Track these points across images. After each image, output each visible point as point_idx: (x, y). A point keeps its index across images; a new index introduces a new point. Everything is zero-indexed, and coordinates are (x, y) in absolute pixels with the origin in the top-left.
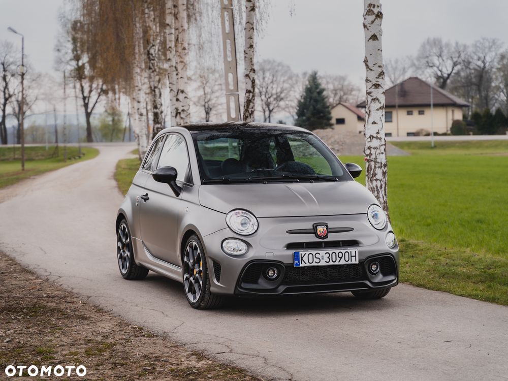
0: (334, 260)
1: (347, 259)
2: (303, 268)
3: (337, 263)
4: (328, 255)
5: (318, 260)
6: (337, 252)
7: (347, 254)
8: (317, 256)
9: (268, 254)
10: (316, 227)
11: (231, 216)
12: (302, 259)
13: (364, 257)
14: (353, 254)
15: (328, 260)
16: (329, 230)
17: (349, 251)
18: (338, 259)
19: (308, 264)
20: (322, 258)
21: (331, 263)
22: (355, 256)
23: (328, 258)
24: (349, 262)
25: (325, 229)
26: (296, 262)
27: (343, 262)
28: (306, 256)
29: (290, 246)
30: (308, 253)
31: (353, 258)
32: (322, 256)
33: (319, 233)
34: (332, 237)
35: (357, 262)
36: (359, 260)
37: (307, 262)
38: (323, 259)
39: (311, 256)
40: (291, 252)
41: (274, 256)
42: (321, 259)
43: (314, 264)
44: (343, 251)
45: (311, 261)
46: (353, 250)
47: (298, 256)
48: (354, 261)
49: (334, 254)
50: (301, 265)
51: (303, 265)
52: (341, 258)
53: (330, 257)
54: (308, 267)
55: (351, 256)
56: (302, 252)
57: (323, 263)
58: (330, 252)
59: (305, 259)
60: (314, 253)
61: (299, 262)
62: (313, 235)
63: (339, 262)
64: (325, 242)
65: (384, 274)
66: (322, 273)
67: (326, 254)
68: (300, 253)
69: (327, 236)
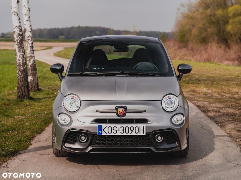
0: (127, 132)
1: (137, 132)
2: (105, 136)
3: (129, 134)
4: (122, 128)
5: (115, 132)
6: (130, 126)
7: (137, 128)
8: (115, 128)
9: (80, 126)
10: (117, 109)
11: (66, 99)
12: (103, 130)
13: (149, 131)
14: (142, 128)
15: (122, 132)
16: (127, 111)
17: (139, 126)
18: (130, 131)
19: (108, 134)
21: (125, 134)
22: (143, 130)
23: (123, 130)
24: (139, 134)
25: (124, 110)
26: (99, 132)
27: (133, 133)
28: (107, 128)
29: (96, 121)
30: (108, 126)
31: (142, 132)
32: (119, 129)
33: (119, 113)
34: (128, 116)
35: (144, 134)
36: (146, 133)
37: (107, 132)
38: (119, 131)
39: (110, 128)
40: (96, 125)
41: (84, 127)
42: (117, 131)
43: (112, 134)
44: (134, 126)
45: (110, 132)
46: (142, 126)
47: (101, 128)
48: (142, 133)
49: (127, 128)
50: (102, 134)
51: (104, 134)
52: (132, 131)
53: (124, 130)
54: (108, 136)
55: (140, 130)
56: (104, 126)
57: (119, 133)
58: (125, 126)
59: (106, 130)
60: (112, 126)
61: (101, 132)
62: (115, 114)
63: (131, 133)
64: (122, 119)
65: (169, 143)
66: (119, 140)
67: (121, 127)
68: (102, 126)
69: (124, 115)
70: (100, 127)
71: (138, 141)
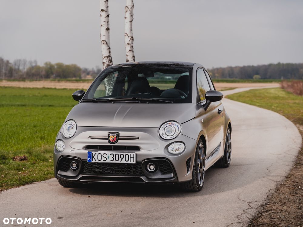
0: (117, 159)
1: (127, 160)
2: (95, 163)
3: (119, 162)
4: (112, 156)
5: (105, 159)
6: (120, 154)
7: (127, 156)
8: (105, 155)
9: (72, 152)
10: (109, 135)
11: (65, 125)
12: (93, 157)
13: (140, 159)
14: (132, 156)
15: (112, 159)
16: (119, 138)
17: (129, 154)
18: (120, 159)
19: (97, 161)
20: (108, 157)
21: (114, 162)
22: (134, 158)
23: (113, 157)
24: (129, 162)
25: (115, 137)
26: (89, 159)
27: (124, 161)
28: (96, 155)
29: (88, 147)
30: (98, 153)
31: (132, 159)
33: (110, 139)
34: (121, 143)
35: (135, 162)
36: (137, 161)
37: (96, 159)
39: (100, 155)
40: (86, 152)
41: (75, 153)
43: (102, 161)
44: (124, 154)
45: (100, 159)
46: (132, 154)
47: (91, 155)
48: (133, 161)
49: (117, 156)
50: (92, 161)
51: (94, 161)
52: (122, 158)
53: (114, 157)
54: (98, 163)
55: (130, 158)
56: (93, 152)
57: (108, 161)
58: (115, 154)
59: (96, 157)
60: (102, 153)
61: (91, 159)
62: (107, 141)
63: (121, 161)
64: (114, 146)
65: (163, 173)
66: (109, 168)
67: (111, 154)
68: (92, 153)
69: (116, 142)
70: (89, 154)
71: (129, 170)
